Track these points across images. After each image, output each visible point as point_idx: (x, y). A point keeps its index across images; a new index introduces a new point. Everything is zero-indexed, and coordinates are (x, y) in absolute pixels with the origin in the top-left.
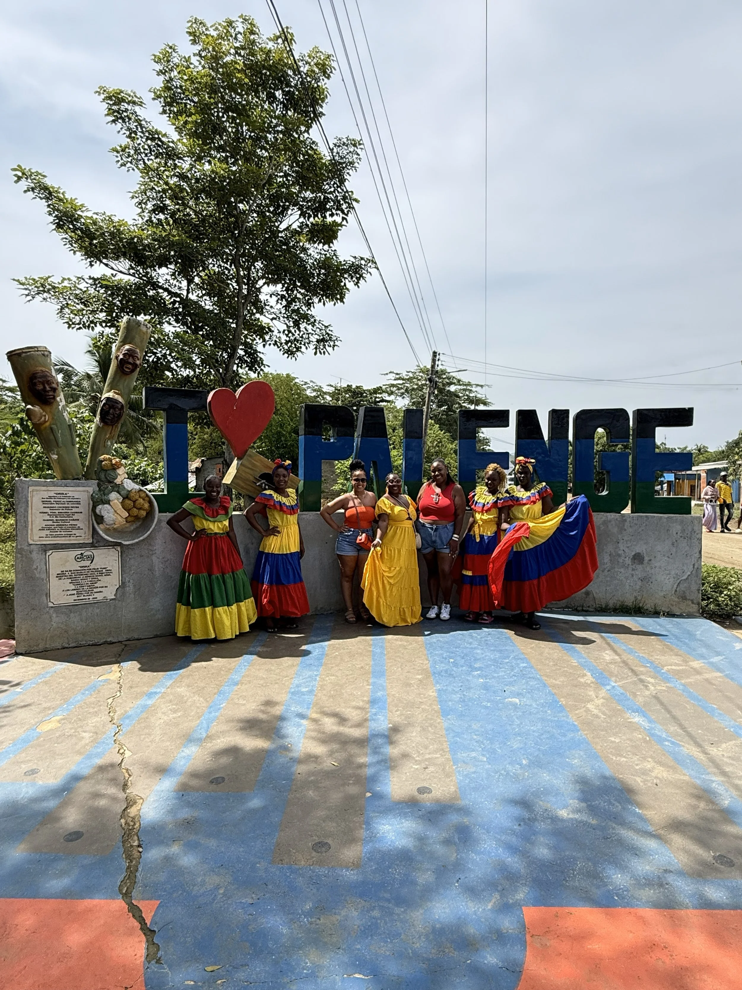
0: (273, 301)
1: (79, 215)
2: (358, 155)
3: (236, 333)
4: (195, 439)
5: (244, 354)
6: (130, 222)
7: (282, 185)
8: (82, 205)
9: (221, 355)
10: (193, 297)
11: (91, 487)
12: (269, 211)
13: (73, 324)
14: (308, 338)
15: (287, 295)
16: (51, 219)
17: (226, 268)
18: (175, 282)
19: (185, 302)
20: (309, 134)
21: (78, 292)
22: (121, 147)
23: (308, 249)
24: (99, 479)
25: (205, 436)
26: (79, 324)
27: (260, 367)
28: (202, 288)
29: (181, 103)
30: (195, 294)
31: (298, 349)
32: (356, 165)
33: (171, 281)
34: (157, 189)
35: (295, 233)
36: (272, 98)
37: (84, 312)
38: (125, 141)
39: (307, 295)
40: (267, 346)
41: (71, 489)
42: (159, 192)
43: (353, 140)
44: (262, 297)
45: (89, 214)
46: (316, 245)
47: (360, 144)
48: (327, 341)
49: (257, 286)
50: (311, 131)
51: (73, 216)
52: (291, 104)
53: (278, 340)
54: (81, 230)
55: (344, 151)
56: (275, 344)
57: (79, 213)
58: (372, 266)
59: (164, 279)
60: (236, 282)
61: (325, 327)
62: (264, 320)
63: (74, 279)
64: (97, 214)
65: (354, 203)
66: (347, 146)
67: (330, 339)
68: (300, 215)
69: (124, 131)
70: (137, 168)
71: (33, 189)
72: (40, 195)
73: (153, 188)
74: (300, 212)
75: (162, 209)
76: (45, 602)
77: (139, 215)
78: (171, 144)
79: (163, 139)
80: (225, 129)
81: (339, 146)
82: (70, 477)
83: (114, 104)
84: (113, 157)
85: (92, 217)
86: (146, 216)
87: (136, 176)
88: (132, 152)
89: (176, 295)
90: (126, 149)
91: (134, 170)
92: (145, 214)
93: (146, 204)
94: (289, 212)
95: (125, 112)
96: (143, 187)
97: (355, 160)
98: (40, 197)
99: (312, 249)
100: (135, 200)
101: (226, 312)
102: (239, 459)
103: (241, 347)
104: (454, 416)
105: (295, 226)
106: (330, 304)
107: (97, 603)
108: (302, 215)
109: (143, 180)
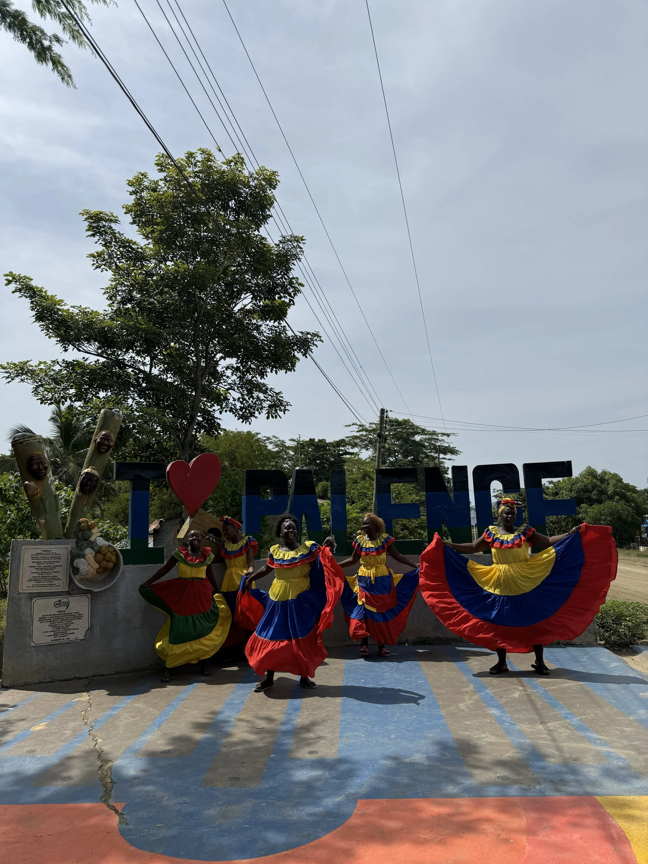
0: (229, 373)
1: (58, 309)
3: (195, 401)
5: (202, 419)
6: (101, 311)
7: (235, 273)
8: (62, 301)
9: (181, 422)
10: (155, 371)
11: (70, 545)
12: (225, 295)
13: (46, 400)
14: (261, 404)
15: (241, 367)
16: (34, 313)
17: (187, 345)
18: (139, 358)
19: (148, 377)
20: (259, 231)
21: (52, 373)
22: (97, 253)
23: (261, 326)
24: (77, 538)
25: (165, 497)
26: (50, 400)
27: (217, 431)
28: (164, 363)
29: (149, 215)
30: (158, 368)
31: (252, 414)
32: (300, 256)
33: (136, 358)
34: (126, 283)
35: (250, 312)
36: (225, 207)
37: (56, 389)
38: (100, 248)
39: (260, 366)
40: (224, 413)
41: (54, 546)
42: (128, 286)
43: (296, 237)
44: (219, 369)
45: (66, 308)
46: (268, 322)
47: (302, 240)
48: (278, 406)
49: (215, 359)
50: (260, 229)
51: (52, 310)
52: (243, 210)
53: (233, 407)
54: (57, 320)
55: (289, 246)
56: (231, 410)
57: (58, 307)
58: (318, 339)
59: (129, 356)
60: (195, 356)
61: (276, 394)
62: (222, 387)
63: (50, 363)
64: (74, 307)
66: (291, 242)
67: (282, 404)
68: (252, 298)
69: (100, 241)
70: (110, 268)
71: (20, 290)
72: (26, 294)
73: (123, 283)
74: (252, 296)
75: (131, 300)
76: (29, 642)
77: (110, 306)
78: (140, 250)
79: (134, 246)
80: (186, 233)
81: (284, 243)
82: (54, 537)
83: (93, 222)
84: (90, 261)
85: (69, 310)
86: (115, 307)
87: (109, 274)
88: (106, 257)
89: (141, 371)
90: (101, 255)
91: (106, 270)
92: (115, 305)
93: (116, 297)
94: (243, 296)
95: (103, 227)
96: (114, 283)
97: (299, 253)
98: (25, 296)
99: (264, 326)
100: (107, 295)
101: (186, 384)
102: (191, 517)
103: (199, 414)
104: (420, 465)
105: (248, 307)
106: (282, 372)
107: (70, 643)
108: (254, 298)
109: (114, 277)
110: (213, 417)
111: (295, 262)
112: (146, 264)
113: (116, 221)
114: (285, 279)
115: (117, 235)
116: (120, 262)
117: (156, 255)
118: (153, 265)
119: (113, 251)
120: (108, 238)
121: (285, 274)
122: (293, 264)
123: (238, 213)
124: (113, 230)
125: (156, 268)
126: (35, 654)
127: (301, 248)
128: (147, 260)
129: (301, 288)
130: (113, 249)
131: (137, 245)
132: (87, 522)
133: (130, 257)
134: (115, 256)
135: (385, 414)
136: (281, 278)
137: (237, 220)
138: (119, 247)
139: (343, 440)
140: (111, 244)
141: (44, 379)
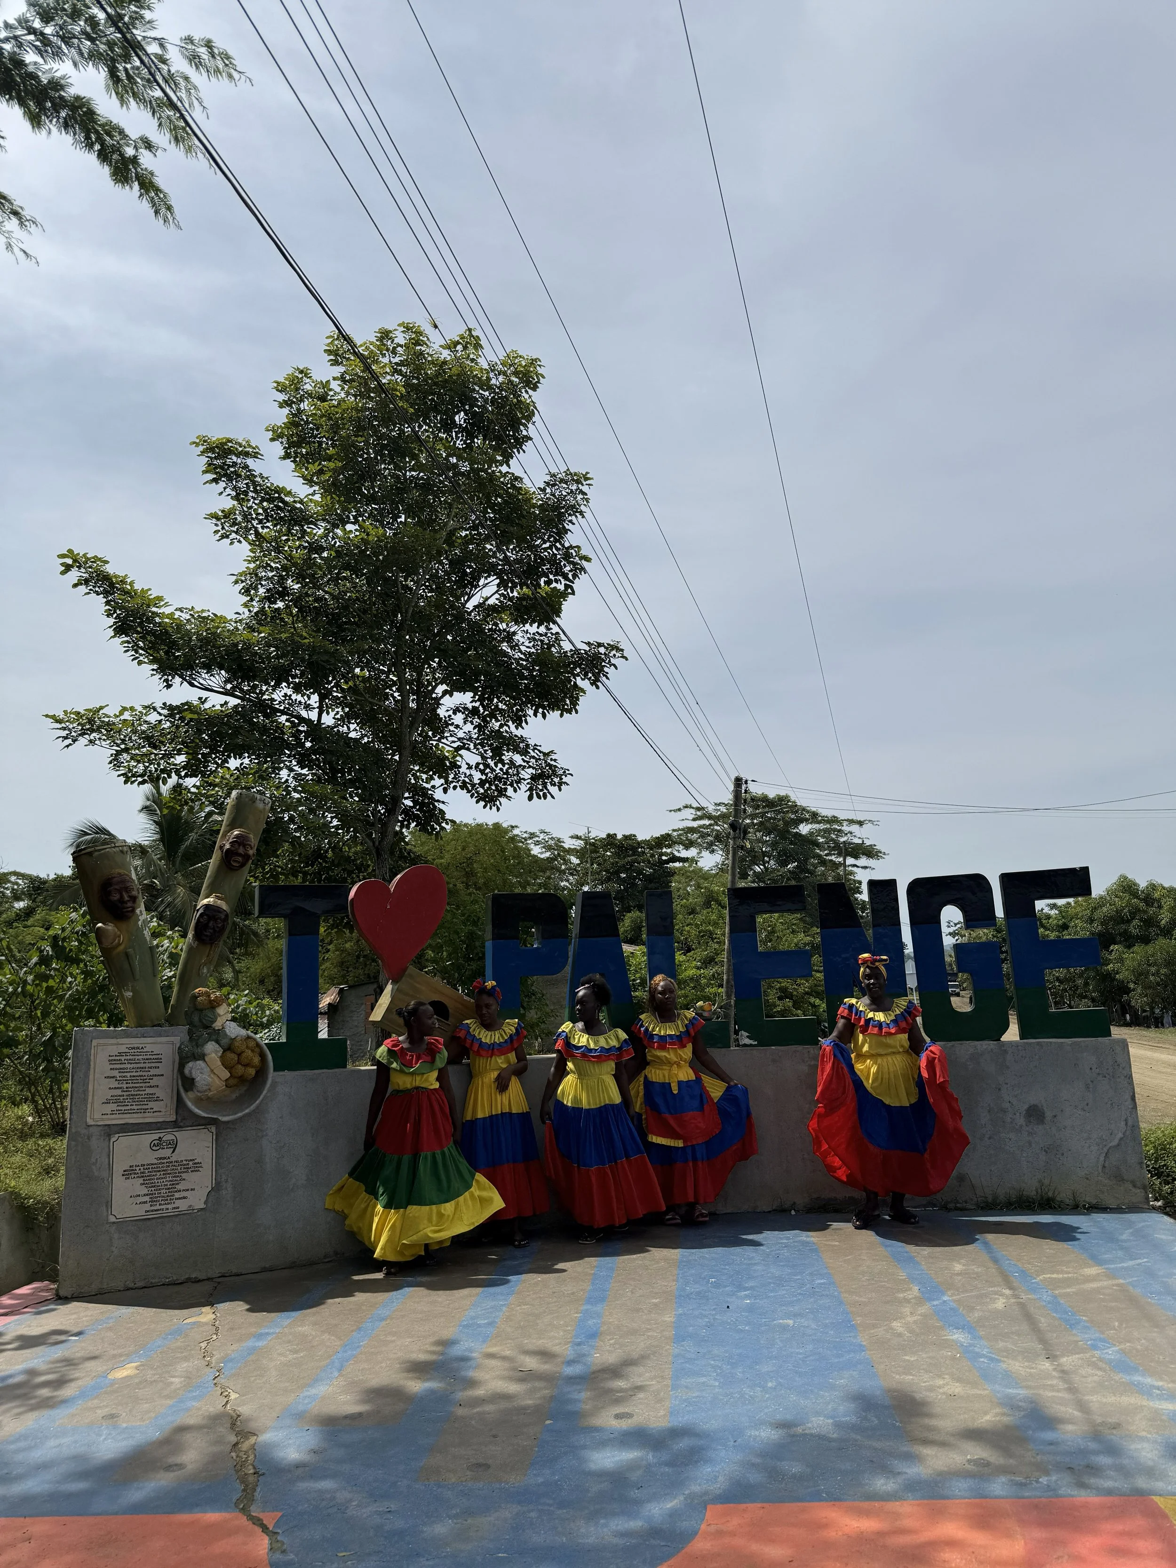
0: (459, 719)
1: (153, 613)
2: (584, 494)
3: (400, 772)
4: (328, 951)
5: (411, 804)
6: (231, 616)
7: (467, 541)
8: (160, 598)
9: (375, 809)
10: (328, 720)
11: (178, 1036)
12: (450, 580)
13: (133, 776)
14: (518, 773)
15: (481, 709)
16: (111, 621)
17: (383, 672)
18: (299, 698)
19: (315, 729)
20: (508, 466)
21: (144, 727)
22: (223, 511)
23: (514, 633)
24: (191, 1023)
25: (348, 945)
26: (142, 776)
27: (440, 825)
28: (342, 704)
29: (314, 442)
30: (332, 714)
31: (502, 793)
32: (583, 508)
33: (294, 697)
34: (272, 564)
35: (494, 609)
36: (448, 425)
37: (153, 756)
38: (228, 503)
39: (515, 705)
40: (450, 791)
41: (149, 1040)
42: (277, 569)
43: (575, 474)
44: (442, 712)
45: (167, 610)
46: (527, 626)
47: (586, 479)
48: (548, 777)
49: (434, 695)
50: (512, 462)
51: (144, 614)
52: (479, 428)
53: (467, 780)
54: (153, 633)
55: (563, 490)
56: (464, 786)
57: (154, 609)
58: (618, 655)
59: (282, 693)
60: (398, 690)
61: (545, 754)
62: (447, 746)
63: (140, 709)
64: (181, 610)
65: (584, 563)
66: (566, 483)
67: (554, 773)
68: (498, 585)
69: (228, 491)
70: (246, 539)
71: (86, 582)
72: (97, 589)
73: (268, 565)
74: (498, 581)
75: (283, 593)
76: (105, 1214)
77: (245, 605)
78: (298, 505)
79: (287, 499)
80: (378, 473)
81: (553, 485)
82: (148, 1023)
83: (216, 458)
84: (211, 526)
85: (172, 614)
86: (256, 606)
87: (244, 549)
88: (239, 519)
89: (302, 720)
90: (230, 514)
91: (240, 542)
92: (254, 603)
93: (256, 589)
94: (482, 582)
95: (232, 466)
96: (252, 566)
97: (581, 502)
98: (96, 592)
99: (520, 634)
100: (241, 586)
101: (383, 741)
102: (395, 982)
103: (407, 795)
104: (811, 879)
105: (492, 601)
106: (554, 716)
107: (180, 1215)
108: (503, 584)
109: (253, 555)
110: (432, 798)
111: (573, 518)
112: (309, 530)
113: (256, 455)
114: (557, 549)
115: (258, 479)
116: (263, 528)
117: (327, 514)
118: (321, 532)
119: (251, 507)
120: (242, 485)
121: (556, 541)
122: (570, 521)
123: (471, 435)
124: (250, 471)
125: (326, 536)
126: (117, 1236)
128: (312, 523)
130: (250, 503)
131: (294, 496)
132: (208, 995)
133: (281, 518)
134: (254, 516)
135: (744, 787)
136: (550, 547)
137: (470, 447)
138: (261, 502)
139: (668, 835)
140: (247, 495)
141: (130, 739)
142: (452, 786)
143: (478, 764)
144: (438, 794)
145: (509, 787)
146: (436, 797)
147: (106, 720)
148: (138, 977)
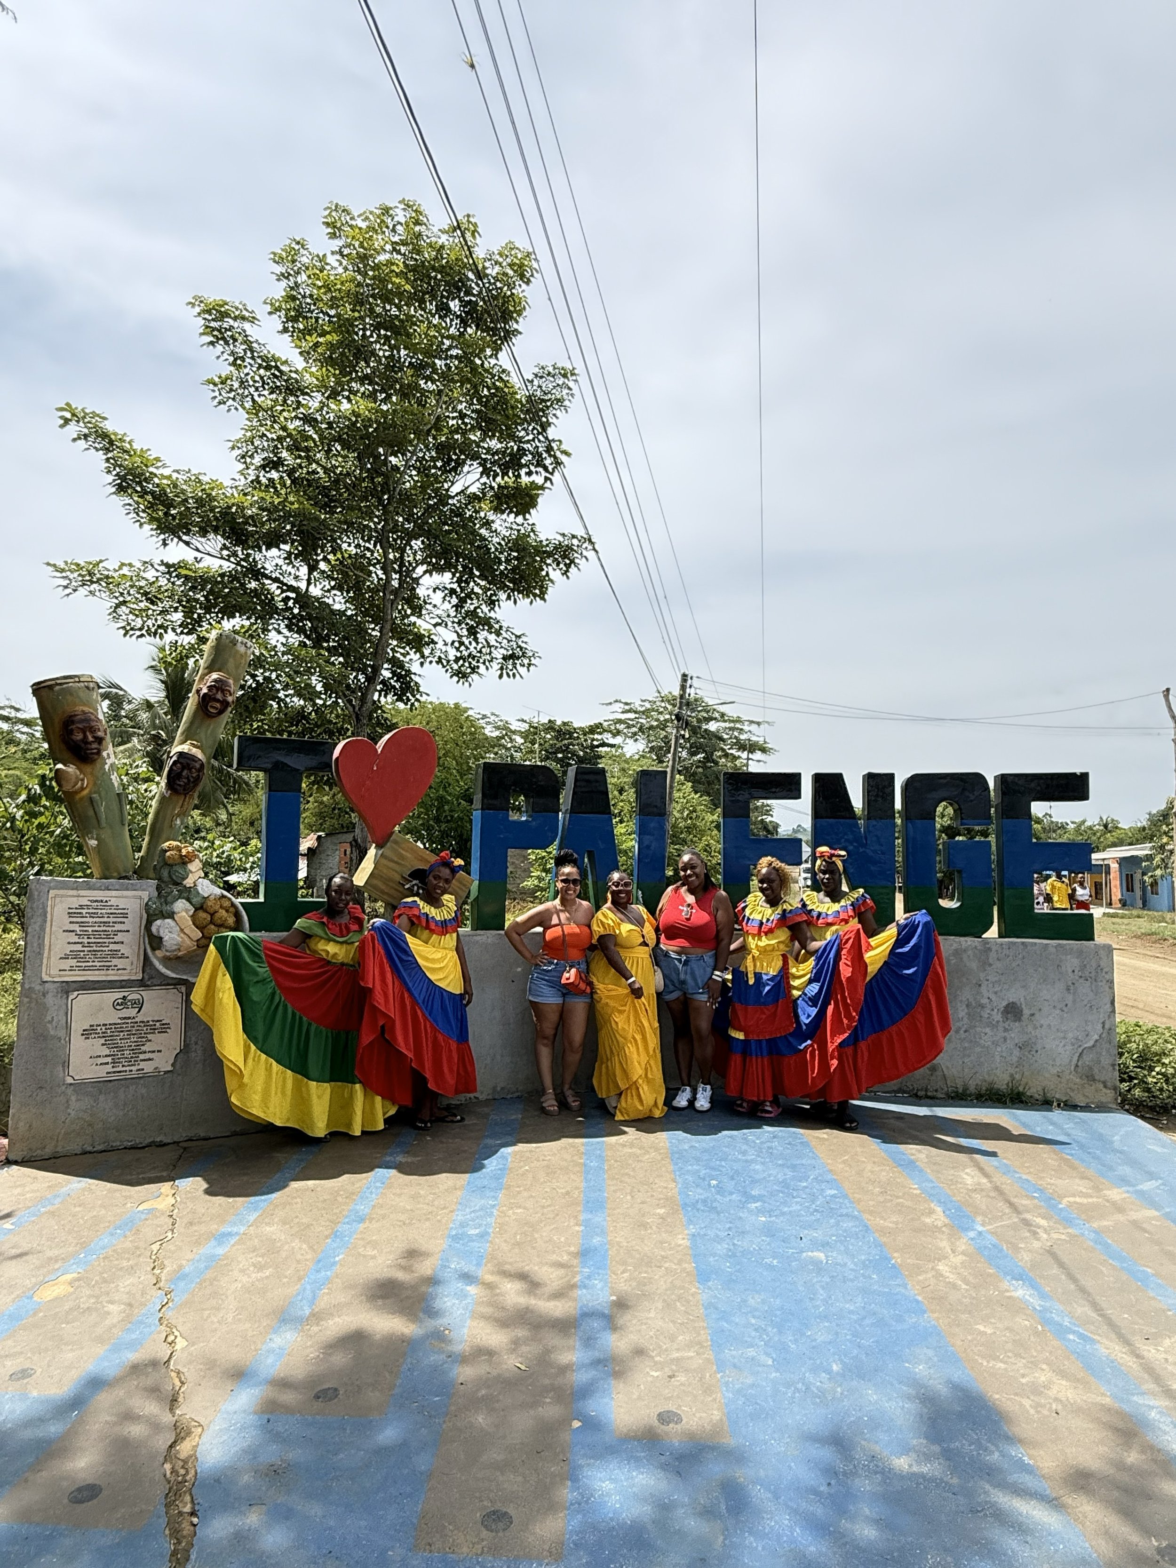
0: (437, 598)
1: (151, 473)
3: (379, 646)
4: (309, 802)
5: (390, 676)
6: (227, 483)
8: (158, 459)
9: (355, 677)
10: (315, 591)
11: (146, 891)
12: (435, 467)
13: (131, 629)
14: (490, 653)
15: (458, 590)
16: (110, 478)
17: (368, 549)
18: (290, 569)
19: (303, 599)
20: (497, 359)
21: (143, 583)
22: (220, 377)
23: (493, 522)
24: (160, 879)
26: (141, 629)
27: (414, 696)
28: (330, 578)
29: (311, 318)
30: (319, 587)
31: (474, 670)
32: (566, 403)
33: (284, 567)
34: (270, 436)
35: (474, 498)
36: (444, 310)
37: (150, 612)
38: (227, 370)
39: (489, 589)
40: (427, 665)
41: (114, 893)
42: (273, 439)
43: (563, 368)
44: (421, 591)
45: (166, 472)
46: (504, 516)
48: (518, 658)
49: (414, 576)
51: (143, 474)
52: (472, 318)
53: (443, 656)
54: (152, 493)
55: (548, 384)
56: (439, 661)
57: (151, 469)
58: (589, 547)
59: (274, 564)
60: (382, 568)
61: (516, 636)
62: (423, 625)
63: (138, 565)
64: (178, 471)
66: (553, 376)
67: (524, 655)
68: (482, 474)
69: (225, 356)
70: (242, 406)
71: (86, 436)
72: (97, 445)
73: (264, 435)
74: (481, 469)
75: (276, 464)
76: (61, 1075)
77: (241, 473)
78: (294, 375)
79: (283, 368)
80: (373, 353)
81: (541, 377)
82: (116, 875)
83: (213, 320)
84: (208, 392)
85: (170, 476)
86: (252, 474)
87: (241, 419)
88: (236, 385)
89: (291, 588)
90: (227, 379)
91: (236, 409)
92: (250, 471)
93: (252, 457)
94: (466, 469)
95: (230, 330)
96: (249, 434)
97: (565, 397)
98: (95, 448)
99: (498, 522)
100: (237, 452)
101: (365, 614)
102: (379, 846)
103: (386, 666)
104: (715, 769)
105: (473, 489)
106: (524, 602)
107: (142, 1077)
108: (486, 472)
109: (250, 424)
110: (409, 672)
111: (558, 413)
112: (304, 402)
113: (253, 320)
114: (539, 441)
115: (254, 345)
116: (259, 396)
117: (322, 386)
118: (317, 405)
119: (247, 374)
120: (240, 349)
121: (539, 433)
122: (554, 415)
123: (464, 323)
124: (246, 336)
125: (321, 409)
126: (73, 1098)
127: (570, 389)
128: (307, 394)
129: (563, 458)
130: (246, 371)
131: (289, 366)
132: (179, 849)
133: (277, 387)
134: (251, 383)
135: (689, 682)
136: (533, 440)
137: (462, 334)
138: (258, 369)
140: (244, 361)
141: (129, 593)
142: (428, 660)
143: (453, 642)
144: (415, 668)
145: (481, 665)
146: (413, 670)
147: (106, 573)
148: (104, 824)
